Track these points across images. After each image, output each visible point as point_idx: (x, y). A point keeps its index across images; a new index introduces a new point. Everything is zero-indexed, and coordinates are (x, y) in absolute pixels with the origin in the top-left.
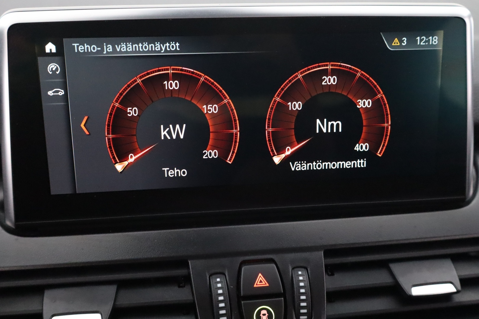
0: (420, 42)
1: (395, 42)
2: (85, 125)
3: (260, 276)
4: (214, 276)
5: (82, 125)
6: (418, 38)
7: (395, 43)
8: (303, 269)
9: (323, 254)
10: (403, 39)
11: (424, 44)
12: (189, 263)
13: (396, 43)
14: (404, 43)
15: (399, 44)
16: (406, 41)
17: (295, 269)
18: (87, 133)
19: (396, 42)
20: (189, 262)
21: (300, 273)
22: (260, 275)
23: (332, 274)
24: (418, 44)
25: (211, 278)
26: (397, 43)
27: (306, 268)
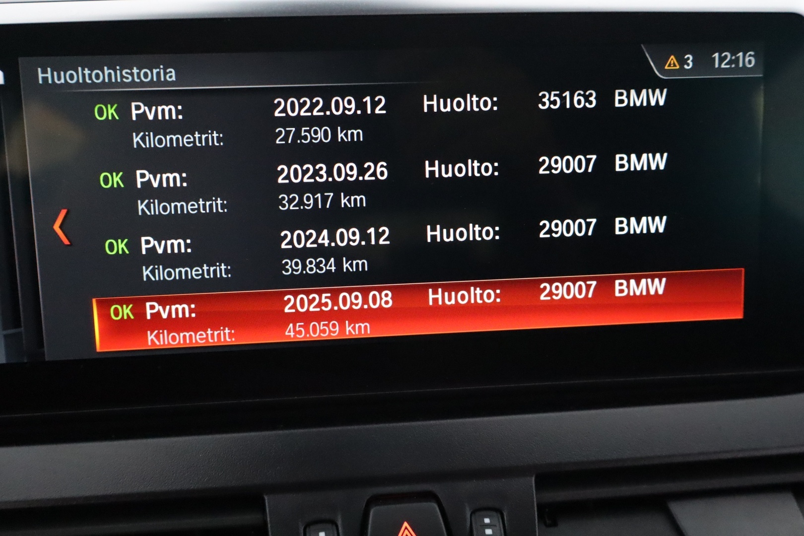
0: (720, 64)
1: (670, 62)
2: (61, 227)
3: (406, 528)
4: (312, 528)
5: (56, 227)
6: (716, 55)
7: (670, 65)
8: (494, 514)
9: (533, 482)
10: (686, 57)
11: (728, 66)
12: (264, 500)
13: (672, 65)
14: (688, 65)
15: (678, 67)
16: (692, 61)
17: (478, 514)
18: (66, 242)
19: (672, 62)
20: (266, 498)
21: (487, 521)
22: (406, 524)
23: (554, 524)
24: (717, 66)
25: (307, 530)
26: (675, 65)
27: (499, 511)
